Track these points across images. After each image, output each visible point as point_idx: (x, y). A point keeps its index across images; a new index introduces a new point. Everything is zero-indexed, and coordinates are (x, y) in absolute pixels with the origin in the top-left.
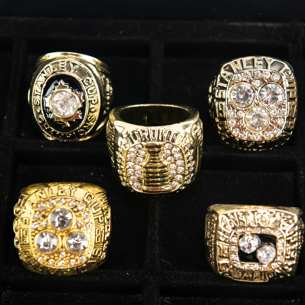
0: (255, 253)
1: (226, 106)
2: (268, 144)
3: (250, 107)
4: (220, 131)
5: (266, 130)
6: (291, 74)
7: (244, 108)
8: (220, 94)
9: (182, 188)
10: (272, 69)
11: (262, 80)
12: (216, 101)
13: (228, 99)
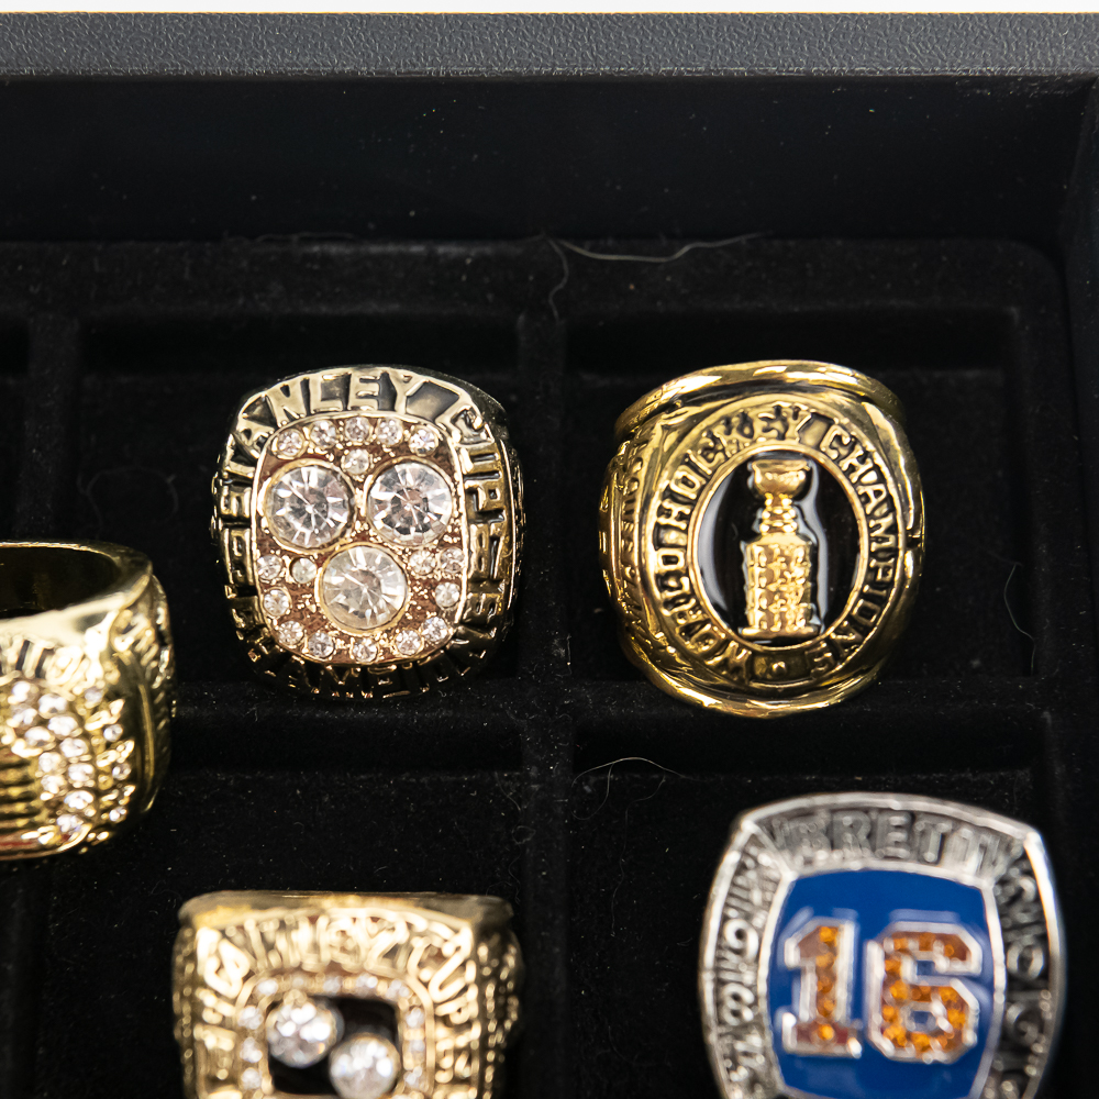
0: (323, 1065)
1: (255, 545)
2: (410, 674)
3: (337, 547)
4: (242, 630)
5: (396, 628)
6: (481, 429)
7: (319, 548)
8: (234, 502)
10: (409, 411)
11: (375, 448)
12: (225, 527)
13: (259, 518)
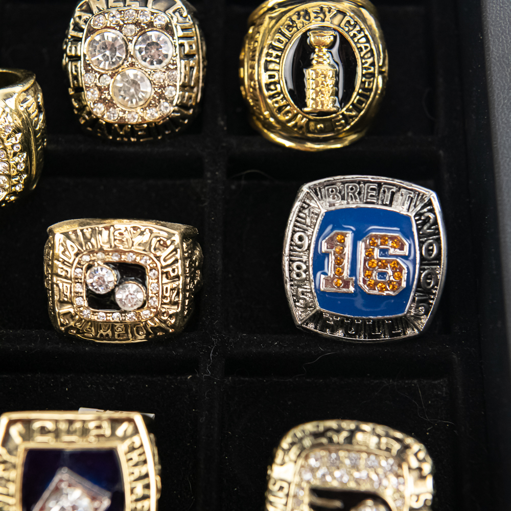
0: (112, 293)
1: (83, 68)
2: (153, 129)
3: (120, 70)
4: (77, 109)
5: (147, 107)
6: (186, 17)
7: (112, 70)
8: (73, 49)
9: (9, 199)
10: (154, 7)
11: (137, 24)
12: (69, 61)
13: (85, 56)
